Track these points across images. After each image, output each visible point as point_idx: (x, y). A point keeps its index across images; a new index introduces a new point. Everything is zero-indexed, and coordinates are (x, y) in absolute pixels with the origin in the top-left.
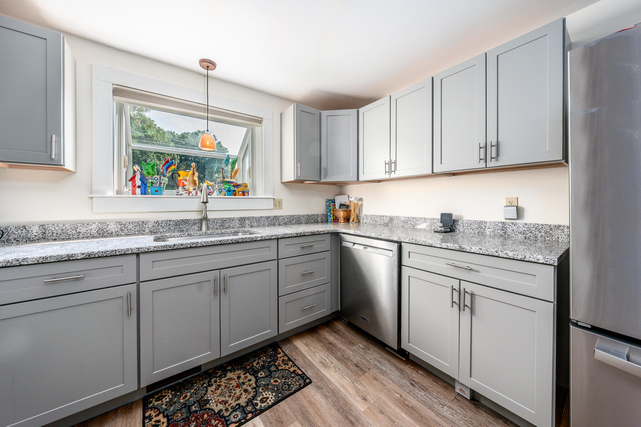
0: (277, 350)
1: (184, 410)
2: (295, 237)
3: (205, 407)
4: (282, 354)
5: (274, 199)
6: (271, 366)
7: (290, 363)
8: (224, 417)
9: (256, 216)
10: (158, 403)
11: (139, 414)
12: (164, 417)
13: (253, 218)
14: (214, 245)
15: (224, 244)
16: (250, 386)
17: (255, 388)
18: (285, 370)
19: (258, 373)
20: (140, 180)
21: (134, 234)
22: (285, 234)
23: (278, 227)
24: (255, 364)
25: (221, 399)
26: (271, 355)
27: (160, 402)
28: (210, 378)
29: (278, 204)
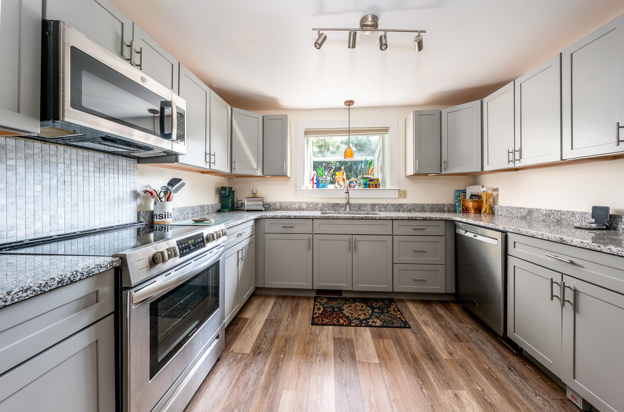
0: (392, 303)
1: (331, 308)
2: (407, 220)
3: (341, 311)
4: (395, 306)
5: (399, 190)
6: (385, 309)
7: (399, 313)
8: (350, 319)
9: (384, 203)
10: (320, 301)
11: (313, 302)
12: (322, 307)
13: (381, 204)
14: (349, 219)
15: (355, 219)
16: (368, 313)
17: (370, 315)
18: (394, 314)
19: (375, 309)
20: (316, 179)
21: (313, 210)
22: (398, 217)
23: (403, 212)
24: (374, 304)
25: (350, 312)
26: (387, 304)
27: (321, 301)
28: (346, 301)
29: (402, 194)
